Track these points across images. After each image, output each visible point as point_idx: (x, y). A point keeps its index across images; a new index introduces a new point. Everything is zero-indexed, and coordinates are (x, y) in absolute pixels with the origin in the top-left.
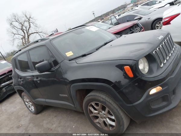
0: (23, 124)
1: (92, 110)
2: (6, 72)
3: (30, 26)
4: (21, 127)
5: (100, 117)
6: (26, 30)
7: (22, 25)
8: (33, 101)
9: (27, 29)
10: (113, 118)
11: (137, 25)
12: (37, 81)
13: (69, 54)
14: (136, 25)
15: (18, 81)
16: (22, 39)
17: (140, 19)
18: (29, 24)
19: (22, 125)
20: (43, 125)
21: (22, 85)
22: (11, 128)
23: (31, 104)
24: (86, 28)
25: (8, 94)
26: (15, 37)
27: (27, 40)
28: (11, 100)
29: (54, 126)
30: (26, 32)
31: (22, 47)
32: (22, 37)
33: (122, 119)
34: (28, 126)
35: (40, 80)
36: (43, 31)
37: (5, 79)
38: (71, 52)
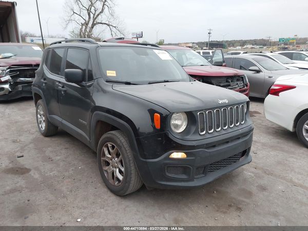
0: (22, 140)
1: (106, 152)
2: (34, 63)
3: (103, 10)
4: (18, 142)
5: (111, 164)
6: (94, 15)
7: (92, 3)
8: (48, 115)
9: (97, 13)
10: (123, 170)
11: (242, 78)
12: (61, 91)
13: (111, 74)
14: (240, 78)
15: (41, 82)
16: (82, 25)
17: (258, 71)
18: (103, 6)
19: (20, 141)
20: (45, 151)
21: (43, 90)
22: (5, 139)
23: (44, 119)
24: (154, 50)
25: (23, 95)
26: (72, 18)
27: (88, 30)
28: (23, 105)
29: (59, 158)
30: (93, 17)
31: (75, 39)
32: (83, 22)
33: (131, 174)
34: (26, 145)
35: (65, 91)
36: (120, 27)
37: (28, 73)
38: (115, 72)
